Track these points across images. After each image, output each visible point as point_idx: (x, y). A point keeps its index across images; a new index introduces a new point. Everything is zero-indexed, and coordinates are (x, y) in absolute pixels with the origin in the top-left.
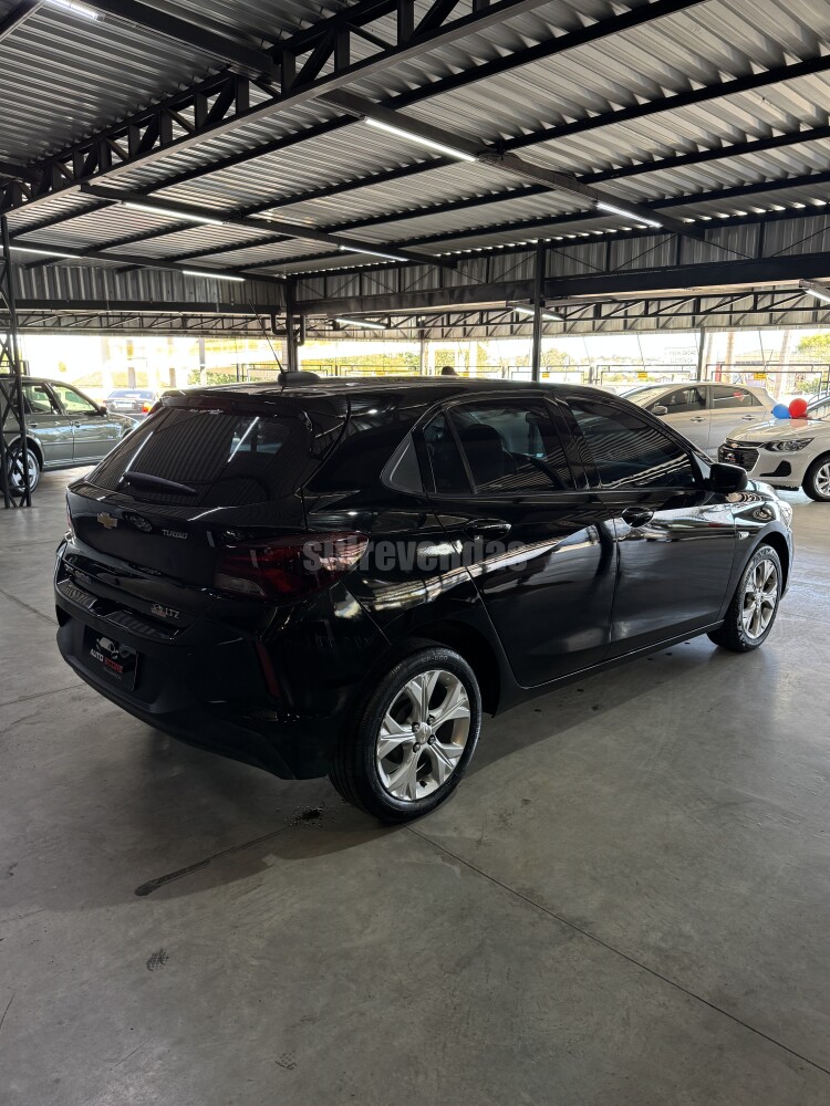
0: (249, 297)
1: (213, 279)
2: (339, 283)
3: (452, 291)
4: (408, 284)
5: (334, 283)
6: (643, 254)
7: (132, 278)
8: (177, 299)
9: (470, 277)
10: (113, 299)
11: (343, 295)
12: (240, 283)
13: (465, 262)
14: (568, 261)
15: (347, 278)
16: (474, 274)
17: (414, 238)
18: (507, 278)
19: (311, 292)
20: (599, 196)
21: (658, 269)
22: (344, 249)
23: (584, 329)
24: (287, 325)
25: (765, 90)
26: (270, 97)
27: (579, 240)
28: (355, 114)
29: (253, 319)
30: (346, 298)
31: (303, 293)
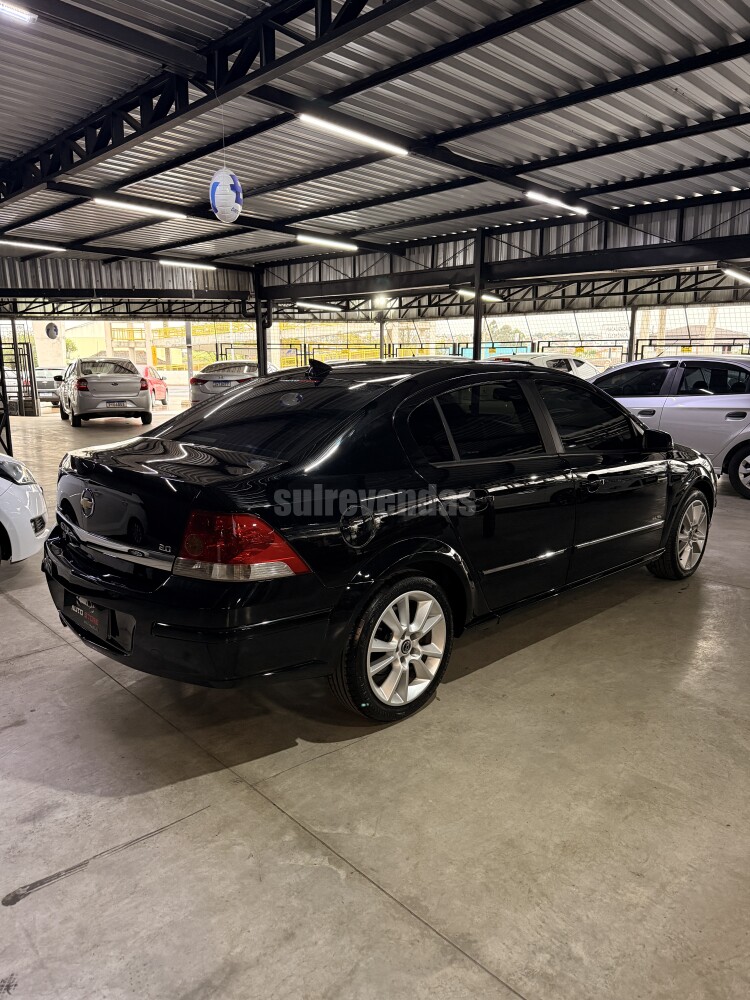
1: (189, 268)
2: (301, 270)
3: (402, 275)
4: (362, 271)
5: (297, 270)
6: (573, 239)
7: (117, 269)
8: (158, 286)
9: (417, 264)
10: (99, 287)
11: (305, 281)
12: (213, 271)
13: (412, 249)
14: (505, 246)
15: (308, 266)
16: (421, 261)
17: (364, 228)
18: (450, 264)
19: (277, 279)
20: (526, 186)
21: (586, 254)
22: (301, 238)
23: (526, 309)
24: (256, 308)
25: (677, 81)
26: (205, 95)
27: (514, 228)
28: (291, 111)
29: (228, 303)
30: (308, 284)
31: (270, 280)
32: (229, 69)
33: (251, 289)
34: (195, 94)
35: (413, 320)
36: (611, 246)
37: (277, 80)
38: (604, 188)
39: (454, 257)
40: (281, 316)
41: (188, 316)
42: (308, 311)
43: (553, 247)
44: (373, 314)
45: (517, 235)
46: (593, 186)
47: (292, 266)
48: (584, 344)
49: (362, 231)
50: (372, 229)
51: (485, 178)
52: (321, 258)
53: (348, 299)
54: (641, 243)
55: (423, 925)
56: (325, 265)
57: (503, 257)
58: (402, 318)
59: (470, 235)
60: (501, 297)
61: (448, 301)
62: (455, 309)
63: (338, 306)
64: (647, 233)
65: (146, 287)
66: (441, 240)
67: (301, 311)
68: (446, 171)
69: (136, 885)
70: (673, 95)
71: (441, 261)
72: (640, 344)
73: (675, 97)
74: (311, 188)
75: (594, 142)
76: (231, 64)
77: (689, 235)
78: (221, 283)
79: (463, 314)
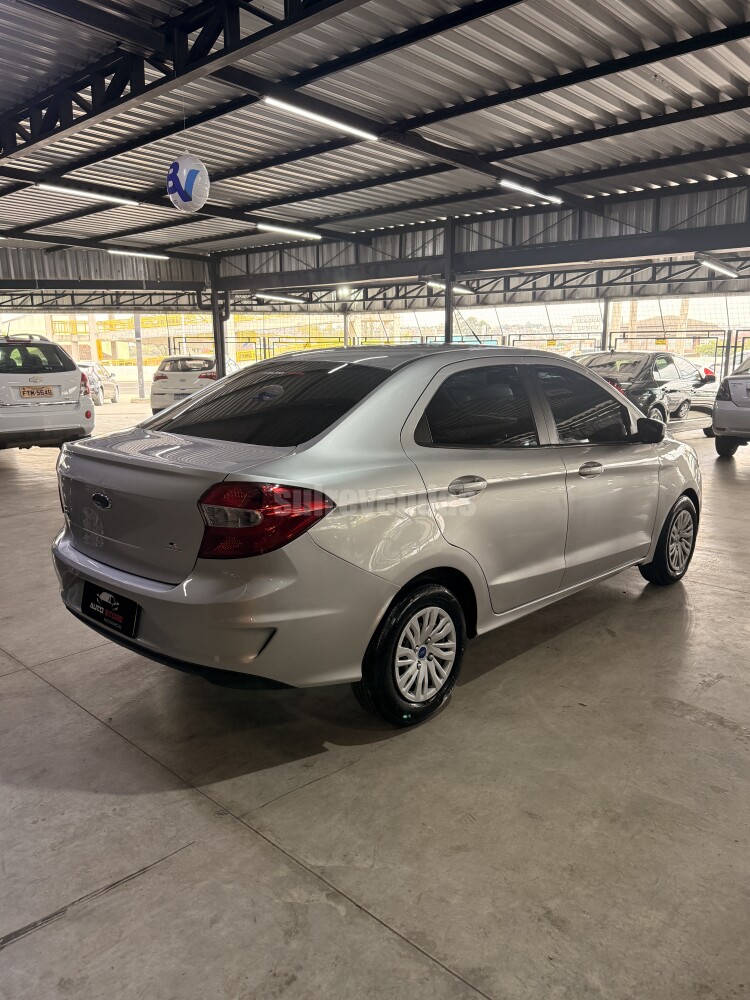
1: (139, 258)
2: (261, 260)
3: (368, 266)
4: (325, 261)
5: (256, 260)
6: (546, 229)
7: (60, 259)
8: (105, 277)
9: (384, 253)
10: (42, 278)
11: (265, 272)
12: (166, 261)
13: (379, 239)
14: (476, 237)
15: (268, 255)
16: (388, 250)
17: (328, 216)
18: (419, 254)
19: (232, 268)
20: (501, 174)
21: (561, 243)
22: (261, 227)
23: (496, 301)
24: (212, 300)
25: (657, 67)
26: (164, 75)
27: (486, 217)
28: (254, 93)
29: (182, 295)
30: (268, 274)
31: (227, 270)
32: (190, 48)
33: (207, 280)
34: (151, 73)
35: (379, 311)
36: (586, 236)
37: (241, 61)
38: (579, 176)
39: (424, 247)
40: (238, 308)
41: (137, 308)
42: (268, 303)
43: (526, 237)
44: (338, 306)
45: (488, 224)
46: (568, 175)
47: (251, 256)
48: (556, 337)
49: (327, 219)
50: (336, 218)
51: (457, 165)
52: (283, 247)
53: (311, 291)
54: (616, 234)
55: (431, 962)
56: (286, 255)
57: (474, 248)
58: (367, 309)
59: (439, 224)
60: (472, 289)
61: (415, 293)
62: (423, 302)
63: (299, 298)
64: (622, 223)
65: (93, 278)
66: (408, 229)
67: (260, 302)
68: (418, 156)
69: (121, 932)
70: (652, 82)
71: (409, 251)
72: (614, 336)
73: (655, 85)
74: (272, 174)
75: (570, 128)
76: (191, 42)
77: (665, 225)
78: (174, 274)
79: (431, 306)
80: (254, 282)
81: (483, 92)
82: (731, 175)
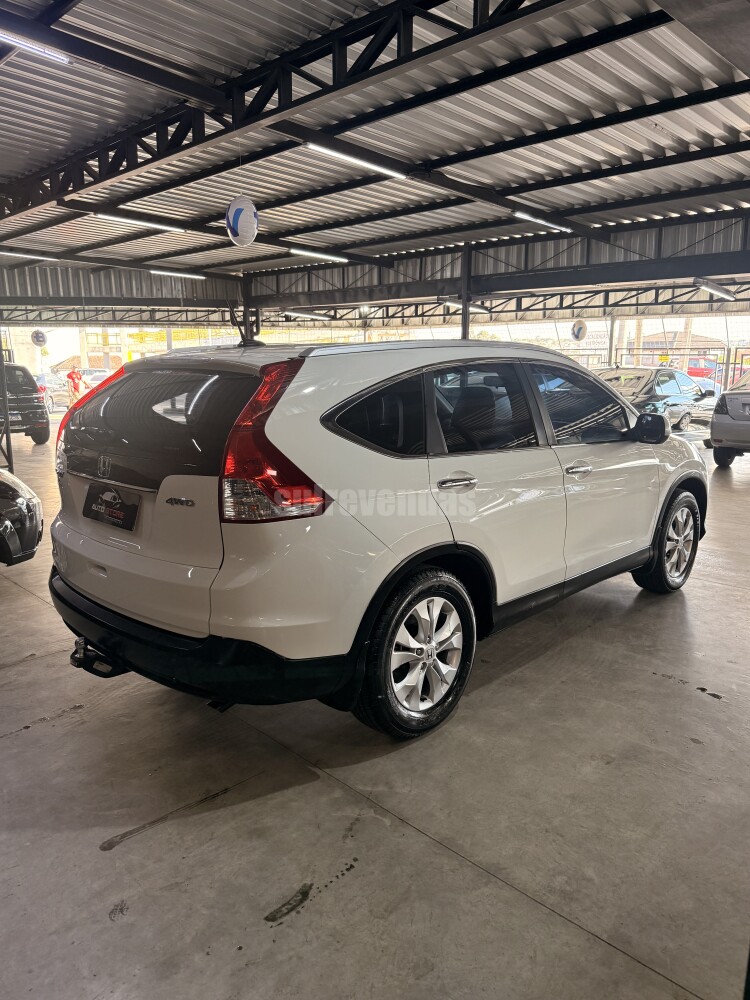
0: (210, 292)
1: (178, 277)
2: (290, 280)
3: (390, 287)
4: (351, 282)
5: (286, 280)
6: (557, 255)
7: (105, 277)
8: (146, 295)
9: (405, 276)
10: (88, 296)
11: (294, 291)
12: (202, 280)
13: (401, 262)
14: (491, 261)
15: (297, 276)
16: (408, 273)
17: (355, 242)
18: (438, 276)
19: (265, 288)
20: (516, 207)
21: (570, 268)
22: (293, 251)
23: (508, 319)
24: (244, 315)
25: (658, 118)
26: (223, 128)
27: (501, 243)
28: (298, 139)
29: (215, 312)
30: (297, 294)
31: (257, 290)
33: (241, 299)
36: (594, 261)
39: (442, 269)
42: (295, 320)
43: (538, 261)
45: (503, 250)
46: (576, 207)
47: (281, 277)
50: (362, 243)
51: (474, 199)
52: (311, 269)
53: (335, 309)
54: (622, 260)
56: (314, 277)
57: (489, 270)
58: (385, 326)
59: (457, 249)
60: (486, 308)
62: (439, 320)
63: (325, 315)
64: (627, 250)
65: (135, 296)
66: (428, 253)
67: (288, 319)
68: (439, 191)
71: (429, 274)
72: (619, 353)
73: (655, 131)
74: (309, 206)
75: (578, 168)
76: (249, 100)
79: (446, 323)
80: (283, 300)
81: (502, 137)
82: (727, 208)
